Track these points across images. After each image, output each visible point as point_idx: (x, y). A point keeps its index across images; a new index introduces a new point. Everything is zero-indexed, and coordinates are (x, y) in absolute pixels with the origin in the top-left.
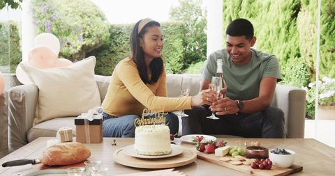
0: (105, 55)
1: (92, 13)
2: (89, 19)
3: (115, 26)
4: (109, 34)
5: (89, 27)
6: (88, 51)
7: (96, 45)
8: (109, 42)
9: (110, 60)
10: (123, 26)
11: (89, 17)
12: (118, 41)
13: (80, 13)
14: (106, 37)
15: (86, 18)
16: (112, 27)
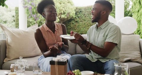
0: (73, 23)
1: (66, 1)
2: (64, 4)
3: (78, 8)
4: (75, 12)
5: (64, 8)
6: (64, 21)
7: (67, 18)
8: (74, 16)
9: (75, 26)
10: (82, 8)
11: (64, 3)
12: (79, 16)
13: (60, 2)
14: (73, 14)
15: (62, 4)
16: (77, 8)
